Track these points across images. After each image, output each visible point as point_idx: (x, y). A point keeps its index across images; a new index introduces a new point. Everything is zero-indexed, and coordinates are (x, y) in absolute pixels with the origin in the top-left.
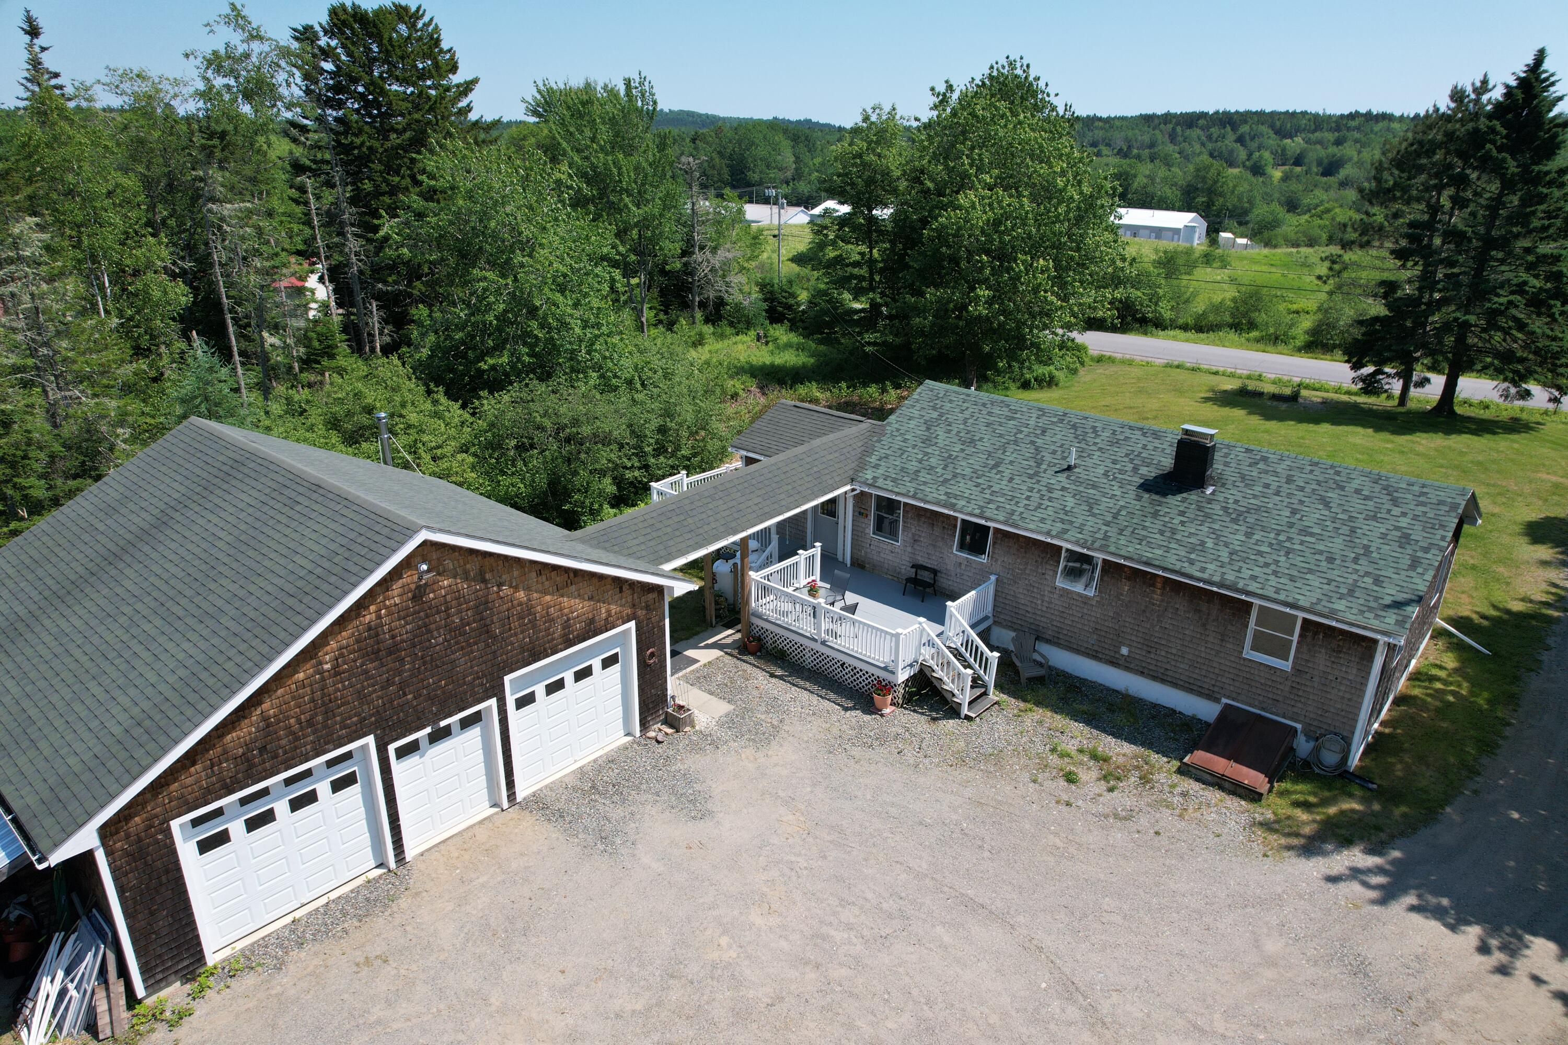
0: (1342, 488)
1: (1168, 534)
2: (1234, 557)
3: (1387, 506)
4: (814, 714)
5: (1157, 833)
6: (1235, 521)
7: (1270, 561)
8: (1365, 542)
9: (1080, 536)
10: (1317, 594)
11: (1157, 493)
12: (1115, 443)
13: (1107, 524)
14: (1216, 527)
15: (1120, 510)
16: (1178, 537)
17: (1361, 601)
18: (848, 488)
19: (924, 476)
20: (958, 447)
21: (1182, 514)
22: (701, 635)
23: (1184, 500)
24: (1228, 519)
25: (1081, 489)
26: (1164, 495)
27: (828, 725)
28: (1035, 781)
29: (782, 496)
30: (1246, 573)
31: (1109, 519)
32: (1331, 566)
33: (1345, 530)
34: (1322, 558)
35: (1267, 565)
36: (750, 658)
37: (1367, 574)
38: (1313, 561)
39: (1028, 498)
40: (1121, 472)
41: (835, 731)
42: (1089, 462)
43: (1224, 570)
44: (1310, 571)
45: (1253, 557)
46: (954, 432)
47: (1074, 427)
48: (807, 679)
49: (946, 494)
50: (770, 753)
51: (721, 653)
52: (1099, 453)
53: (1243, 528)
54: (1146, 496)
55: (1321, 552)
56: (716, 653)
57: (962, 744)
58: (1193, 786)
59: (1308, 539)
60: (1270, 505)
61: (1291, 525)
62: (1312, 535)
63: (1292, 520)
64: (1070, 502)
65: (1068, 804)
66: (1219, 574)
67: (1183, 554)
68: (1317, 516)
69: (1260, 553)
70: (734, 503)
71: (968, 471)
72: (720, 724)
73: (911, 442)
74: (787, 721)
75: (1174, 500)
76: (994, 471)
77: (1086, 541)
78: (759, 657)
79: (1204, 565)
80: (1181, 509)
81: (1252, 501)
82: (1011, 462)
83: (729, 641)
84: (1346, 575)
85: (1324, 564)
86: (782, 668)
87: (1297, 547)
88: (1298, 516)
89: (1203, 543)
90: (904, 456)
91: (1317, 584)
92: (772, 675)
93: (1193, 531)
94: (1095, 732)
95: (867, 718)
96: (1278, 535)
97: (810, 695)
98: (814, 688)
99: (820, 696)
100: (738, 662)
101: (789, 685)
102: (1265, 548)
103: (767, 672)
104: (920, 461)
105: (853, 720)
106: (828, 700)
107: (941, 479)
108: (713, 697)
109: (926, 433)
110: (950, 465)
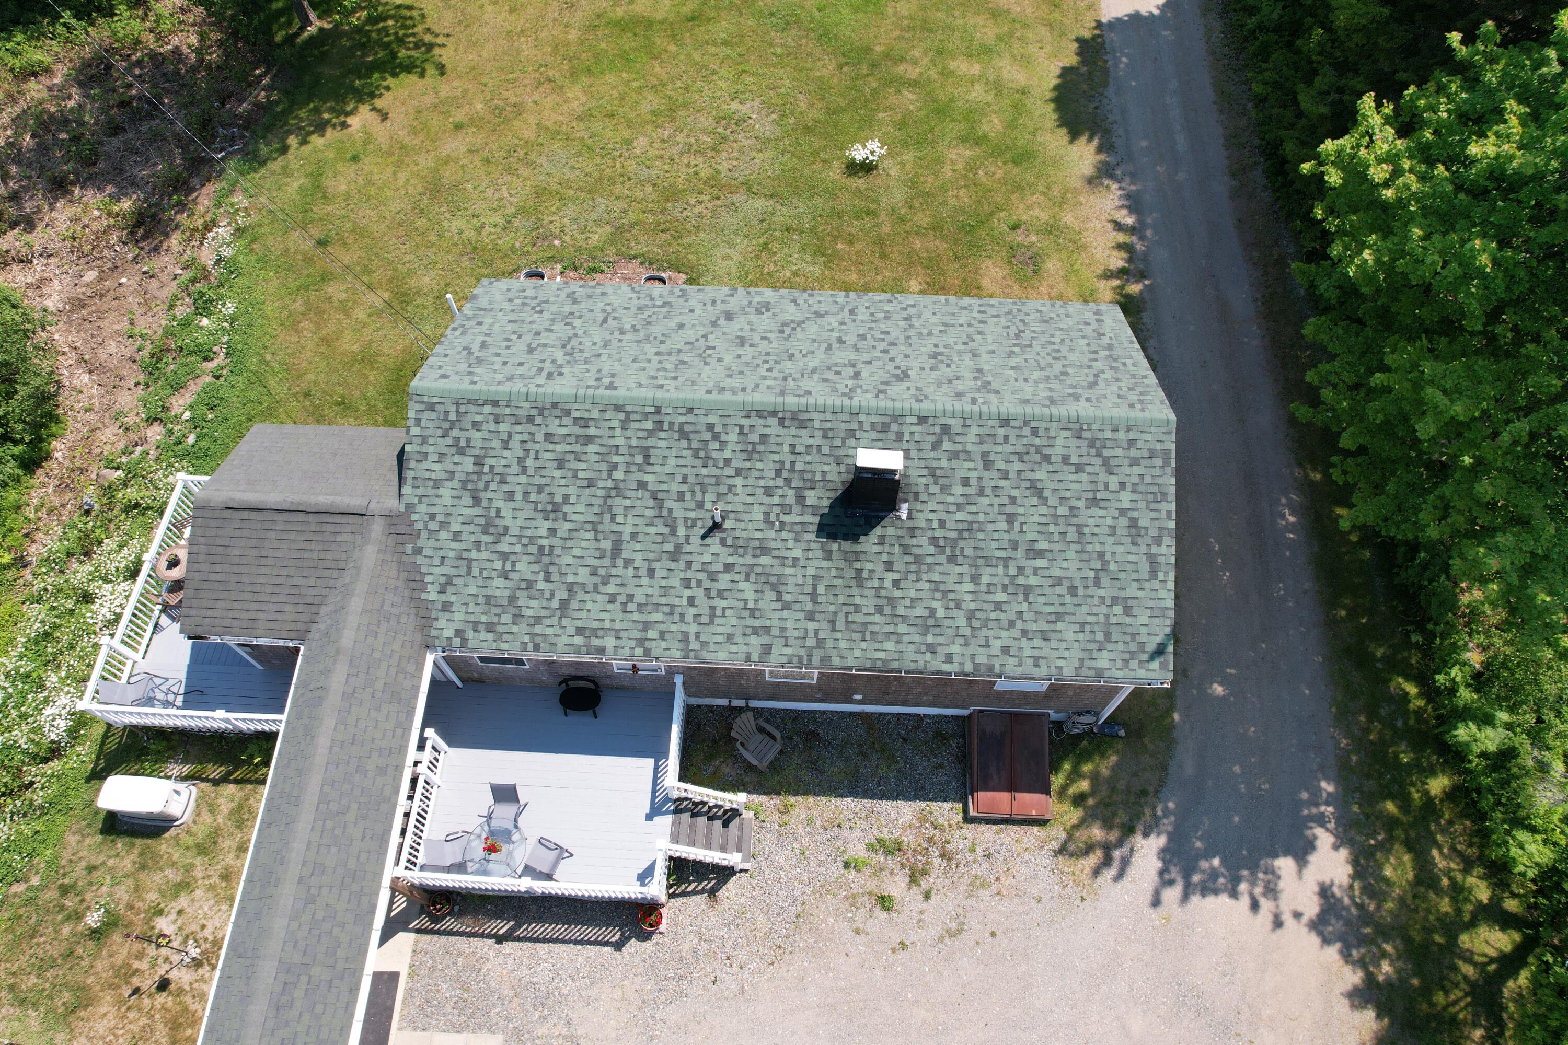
0: (1047, 458)
1: (888, 610)
2: (976, 624)
3: (1102, 477)
4: (592, 984)
5: (993, 934)
6: (952, 559)
7: (1013, 616)
8: (1098, 548)
9: (788, 651)
10: (1075, 654)
11: (845, 538)
12: (750, 453)
13: (810, 617)
14: (936, 577)
15: (815, 587)
16: (901, 611)
17: (1121, 647)
18: (430, 658)
19: (531, 607)
20: (543, 527)
21: (889, 566)
23: (882, 540)
24: (943, 559)
25: (749, 560)
26: (855, 538)
27: (619, 993)
28: (857, 932)
30: (996, 645)
31: (809, 607)
32: (1076, 600)
33: (1072, 535)
34: (1063, 589)
35: (1011, 624)
37: (1115, 600)
38: (1056, 600)
39: (691, 601)
40: (786, 509)
42: (737, 502)
43: (970, 650)
44: (1059, 616)
45: (993, 615)
46: (519, 496)
47: (683, 434)
48: (540, 920)
49: (580, 631)
51: (411, 936)
52: (739, 481)
53: (965, 569)
54: (834, 546)
55: (1058, 581)
56: (405, 940)
57: (761, 918)
59: (1041, 562)
60: (981, 517)
61: (1014, 545)
62: (1040, 554)
63: (1014, 535)
64: (748, 590)
65: (903, 946)
66: (967, 659)
67: (917, 638)
68: (1036, 519)
69: (998, 606)
70: (340, 871)
71: (583, 575)
73: (468, 539)
75: (869, 543)
76: (620, 562)
77: (800, 658)
78: (461, 913)
79: (946, 650)
80: (885, 557)
81: (960, 516)
82: (634, 535)
83: (401, 903)
84: (1095, 610)
85: (1068, 599)
86: (501, 917)
87: (1033, 581)
88: (1017, 526)
89: (932, 611)
90: (475, 572)
91: (1070, 636)
92: (500, 939)
93: (913, 594)
95: (649, 946)
96: (1006, 567)
97: (564, 947)
98: (559, 930)
99: (576, 942)
100: (443, 939)
101: (529, 944)
102: (1001, 597)
103: (489, 936)
104: (504, 575)
105: (636, 960)
106: (589, 943)
107: (555, 604)
108: (465, 1034)
109: (478, 511)
110: (552, 569)
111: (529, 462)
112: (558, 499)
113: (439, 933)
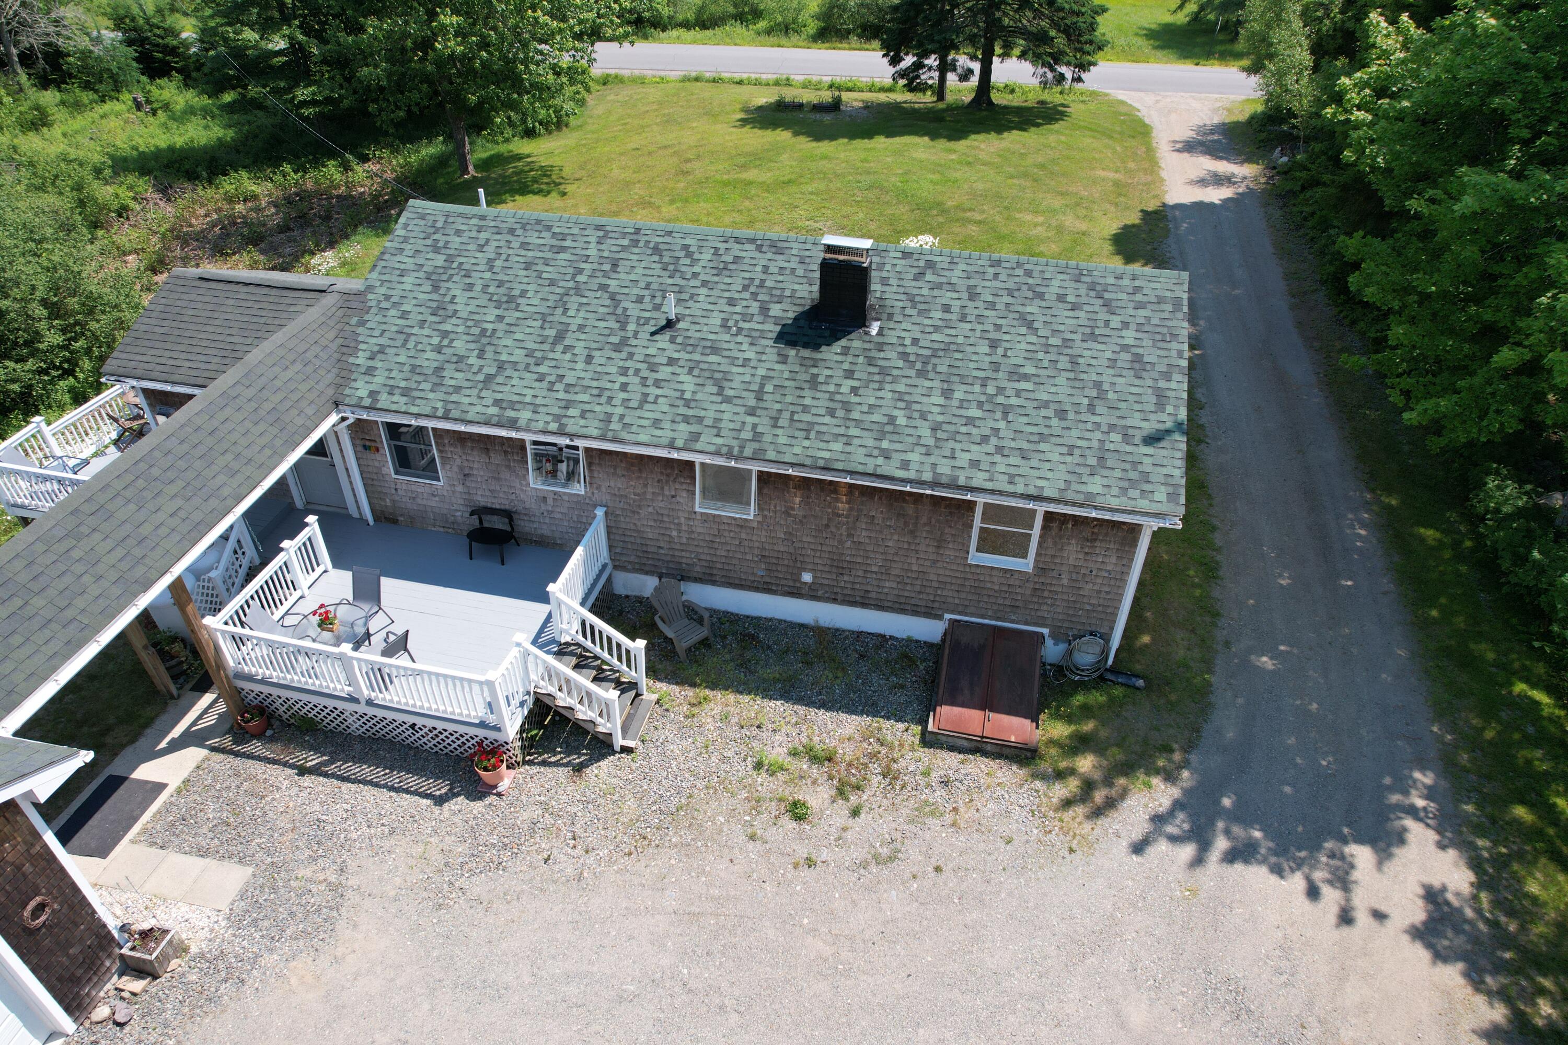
0: (1041, 296)
1: (840, 413)
2: (940, 434)
3: (1103, 315)
4: (391, 833)
5: (938, 869)
6: (922, 374)
7: (987, 432)
8: (1094, 377)
9: (719, 441)
10: (1061, 475)
11: (806, 346)
12: (722, 269)
13: (751, 412)
14: (901, 388)
15: (762, 386)
16: (856, 415)
17: (1118, 473)
18: (334, 418)
19: (453, 377)
20: (492, 313)
21: (849, 374)
22: (159, 724)
23: (845, 351)
24: (912, 373)
25: (697, 357)
26: (816, 347)
27: (420, 848)
28: (753, 838)
29: (221, 479)
30: (964, 459)
31: (752, 402)
32: (1064, 424)
33: (1064, 362)
34: (1049, 413)
35: (985, 439)
36: (255, 747)
37: (1112, 427)
38: (1040, 421)
39: (624, 387)
40: (747, 317)
41: (437, 859)
42: (696, 309)
43: (932, 459)
44: (1043, 438)
45: (963, 429)
46: (478, 288)
47: (656, 250)
48: (360, 759)
49: (497, 402)
50: (339, 951)
51: (203, 753)
52: (703, 291)
53: (936, 384)
54: (792, 353)
55: (1046, 404)
56: (194, 755)
57: (631, 803)
58: (947, 761)
59: (1024, 385)
60: (960, 340)
61: (996, 367)
62: (1026, 377)
63: (995, 359)
64: (688, 383)
65: (810, 862)
66: (927, 467)
67: (871, 443)
68: (1024, 346)
69: (970, 421)
70: (128, 528)
71: (519, 355)
72: (235, 920)
73: (414, 317)
74: (352, 865)
75: (831, 353)
76: (559, 348)
77: (731, 448)
78: (272, 739)
79: (904, 456)
80: (846, 366)
81: (935, 337)
82: (581, 328)
83: (210, 720)
84: (1088, 435)
85: (1055, 422)
86: (315, 749)
87: (1014, 401)
88: (1000, 351)
89: (892, 420)
90: (411, 345)
91: (1056, 457)
92: (303, 771)
93: (872, 401)
94: (801, 709)
95: (478, 807)
96: (984, 386)
97: (375, 791)
98: (378, 773)
99: (392, 789)
100: (238, 761)
101: (335, 782)
102: (974, 412)
103: (292, 766)
104: (439, 350)
105: (458, 819)
106: (407, 791)
107: (481, 377)
108: (208, 860)
109: (434, 296)
110: (488, 348)
111: (498, 263)
112: (516, 293)
113: (237, 754)
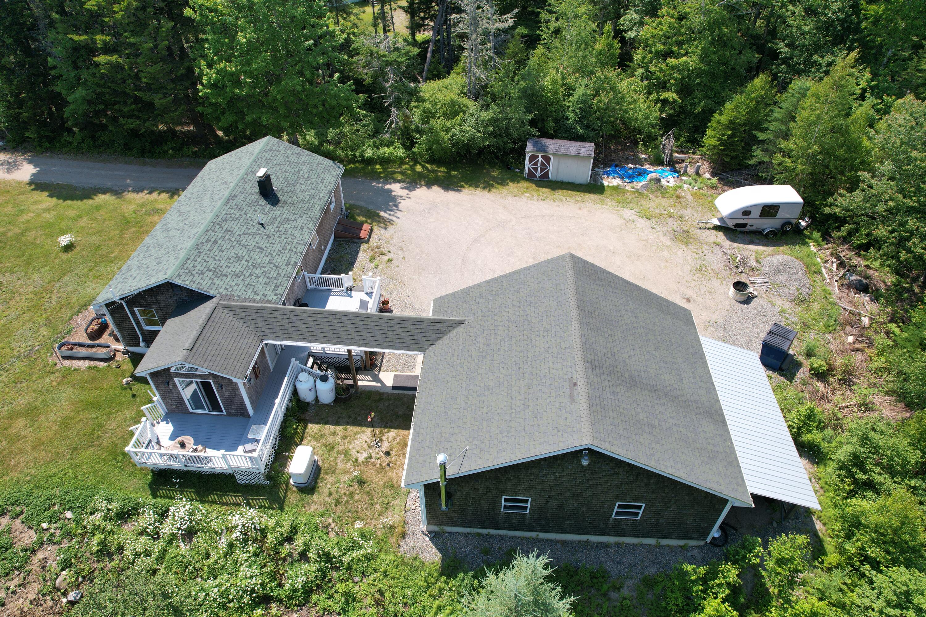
1: (305, 202)
2: (315, 189)
5: (403, 241)
7: (316, 182)
8: (301, 162)
11: (278, 202)
12: (240, 210)
13: (301, 217)
14: (298, 190)
15: (292, 213)
16: (306, 200)
17: (331, 169)
24: (293, 187)
25: (277, 222)
26: (279, 200)
28: (398, 267)
30: (323, 188)
31: (298, 216)
33: (295, 164)
35: (318, 183)
38: (313, 174)
39: (286, 238)
40: (263, 210)
42: (256, 218)
44: (319, 175)
47: (225, 221)
52: (248, 215)
53: (298, 185)
54: (280, 205)
55: (308, 172)
56: (382, 375)
59: (301, 172)
60: (283, 176)
62: (299, 171)
64: (287, 226)
65: (403, 258)
67: (316, 200)
69: (312, 184)
75: (282, 198)
76: (265, 249)
77: (313, 223)
80: (288, 197)
81: (281, 180)
82: (257, 243)
85: (314, 172)
87: (306, 175)
88: (288, 172)
89: (308, 195)
91: (325, 176)
93: (302, 196)
96: (300, 178)
100: (383, 363)
102: (309, 182)
104: (258, 277)
107: (275, 268)
109: (230, 276)
110: (261, 265)
111: (217, 258)
112: (235, 256)
